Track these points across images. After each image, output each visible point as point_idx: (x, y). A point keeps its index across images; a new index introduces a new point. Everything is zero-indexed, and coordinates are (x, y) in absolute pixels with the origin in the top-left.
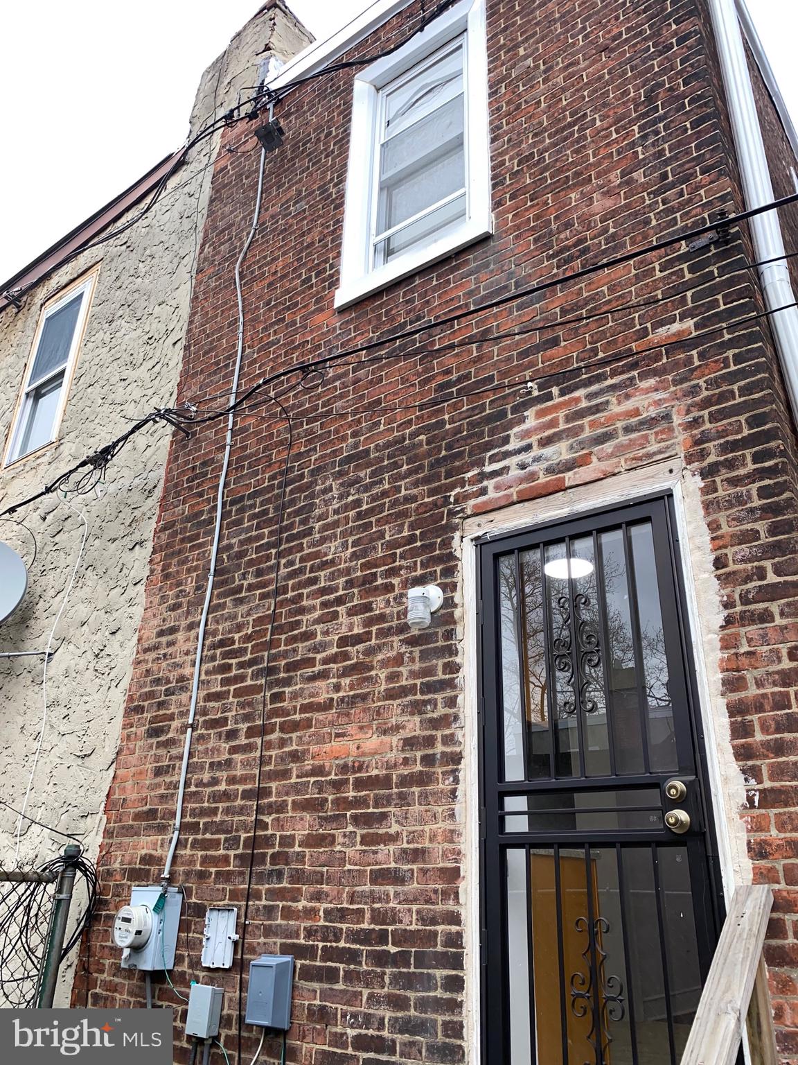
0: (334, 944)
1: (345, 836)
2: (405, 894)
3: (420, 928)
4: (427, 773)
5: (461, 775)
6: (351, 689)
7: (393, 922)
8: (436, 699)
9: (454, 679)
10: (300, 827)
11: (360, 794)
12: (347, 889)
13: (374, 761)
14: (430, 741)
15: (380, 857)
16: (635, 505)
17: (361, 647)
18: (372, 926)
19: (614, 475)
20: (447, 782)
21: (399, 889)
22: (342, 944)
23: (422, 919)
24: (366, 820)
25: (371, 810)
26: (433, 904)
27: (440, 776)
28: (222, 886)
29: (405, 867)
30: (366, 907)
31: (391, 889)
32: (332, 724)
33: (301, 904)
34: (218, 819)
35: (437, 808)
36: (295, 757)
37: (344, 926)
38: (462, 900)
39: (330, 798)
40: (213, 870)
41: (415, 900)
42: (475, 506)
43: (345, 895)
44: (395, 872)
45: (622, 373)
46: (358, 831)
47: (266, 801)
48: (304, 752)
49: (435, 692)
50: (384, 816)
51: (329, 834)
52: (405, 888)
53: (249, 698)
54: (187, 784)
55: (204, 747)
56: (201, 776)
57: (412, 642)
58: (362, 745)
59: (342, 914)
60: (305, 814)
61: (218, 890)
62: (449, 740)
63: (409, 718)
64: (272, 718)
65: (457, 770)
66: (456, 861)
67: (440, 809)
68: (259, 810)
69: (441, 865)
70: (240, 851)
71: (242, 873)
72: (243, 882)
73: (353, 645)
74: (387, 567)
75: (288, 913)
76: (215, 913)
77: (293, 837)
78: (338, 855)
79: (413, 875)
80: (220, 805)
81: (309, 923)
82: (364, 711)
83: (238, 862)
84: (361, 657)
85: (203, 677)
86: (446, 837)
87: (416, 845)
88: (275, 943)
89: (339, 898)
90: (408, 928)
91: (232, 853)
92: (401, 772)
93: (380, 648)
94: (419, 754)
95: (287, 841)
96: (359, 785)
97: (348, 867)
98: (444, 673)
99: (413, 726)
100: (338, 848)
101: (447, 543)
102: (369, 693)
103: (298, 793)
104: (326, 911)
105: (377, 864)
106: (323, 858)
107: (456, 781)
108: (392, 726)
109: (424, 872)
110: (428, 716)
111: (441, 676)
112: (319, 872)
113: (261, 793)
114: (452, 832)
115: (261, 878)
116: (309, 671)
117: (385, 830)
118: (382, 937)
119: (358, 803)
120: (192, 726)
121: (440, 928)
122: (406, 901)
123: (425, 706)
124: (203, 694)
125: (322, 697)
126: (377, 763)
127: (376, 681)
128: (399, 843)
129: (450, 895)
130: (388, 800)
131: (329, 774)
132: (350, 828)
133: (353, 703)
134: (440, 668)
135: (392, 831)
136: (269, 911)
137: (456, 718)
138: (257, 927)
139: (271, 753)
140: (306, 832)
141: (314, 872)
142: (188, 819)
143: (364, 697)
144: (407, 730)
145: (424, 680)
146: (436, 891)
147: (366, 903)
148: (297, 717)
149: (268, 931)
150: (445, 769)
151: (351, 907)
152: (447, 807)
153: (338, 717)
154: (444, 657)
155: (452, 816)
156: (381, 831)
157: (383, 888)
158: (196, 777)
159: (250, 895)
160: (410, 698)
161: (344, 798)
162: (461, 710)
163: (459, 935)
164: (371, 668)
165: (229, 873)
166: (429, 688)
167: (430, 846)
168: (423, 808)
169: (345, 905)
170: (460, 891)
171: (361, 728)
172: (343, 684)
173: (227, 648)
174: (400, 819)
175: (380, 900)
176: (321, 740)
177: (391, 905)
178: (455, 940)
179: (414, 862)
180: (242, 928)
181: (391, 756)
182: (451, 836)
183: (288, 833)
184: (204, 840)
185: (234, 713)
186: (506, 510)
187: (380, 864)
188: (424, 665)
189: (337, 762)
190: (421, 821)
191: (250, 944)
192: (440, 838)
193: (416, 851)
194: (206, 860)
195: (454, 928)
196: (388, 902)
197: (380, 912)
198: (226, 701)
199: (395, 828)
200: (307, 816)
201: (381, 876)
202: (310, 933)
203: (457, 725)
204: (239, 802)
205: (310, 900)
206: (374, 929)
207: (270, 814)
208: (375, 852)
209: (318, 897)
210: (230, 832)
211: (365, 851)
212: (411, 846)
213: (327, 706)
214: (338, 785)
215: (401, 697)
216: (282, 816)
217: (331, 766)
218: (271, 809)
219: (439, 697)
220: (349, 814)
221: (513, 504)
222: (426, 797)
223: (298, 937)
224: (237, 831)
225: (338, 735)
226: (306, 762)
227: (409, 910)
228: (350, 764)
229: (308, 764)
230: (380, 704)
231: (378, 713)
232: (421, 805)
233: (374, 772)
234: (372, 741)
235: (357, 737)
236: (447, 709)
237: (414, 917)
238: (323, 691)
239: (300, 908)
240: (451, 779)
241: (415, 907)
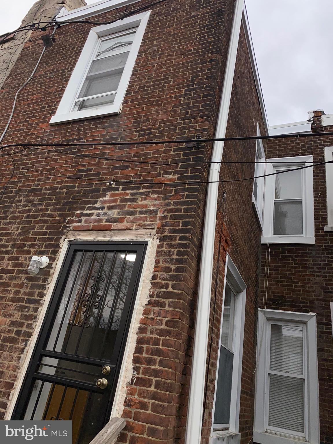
4: (15, 338)
5: (29, 343)
8: (30, 307)
9: (40, 300)
14: (22, 325)
16: (133, 244)
17: (8, 275)
19: (130, 230)
20: (22, 344)
27: (20, 341)
35: (14, 355)
38: (10, 398)
42: (75, 227)
45: (147, 188)
49: (31, 304)
57: (30, 279)
62: (30, 326)
63: (17, 312)
65: (28, 340)
66: (14, 380)
69: (7, 381)
73: (6, 274)
74: (31, 243)
84: (7, 280)
86: (13, 368)
92: (6, 335)
93: (16, 278)
94: (15, 329)
98: (37, 297)
99: (17, 316)
101: (58, 240)
102: (5, 297)
107: (26, 345)
108: (9, 314)
110: (25, 313)
111: (36, 297)
114: (17, 367)
123: (25, 309)
127: (10, 292)
129: (6, 395)
134: (37, 294)
137: (35, 317)
144: (14, 318)
145: (29, 297)
146: (1, 392)
150: (23, 338)
152: (18, 355)
154: (40, 289)
155: (19, 360)
160: (20, 303)
162: (39, 314)
163: (4, 414)
164: (9, 286)
166: (29, 301)
167: (6, 371)
181: (4, 327)
182: (16, 369)
186: (86, 232)
188: (31, 291)
190: (6, 359)
192: (11, 369)
195: (3, 410)
203: (35, 321)
215: (17, 302)
219: (32, 306)
221: (89, 230)
222: (12, 349)
230: (7, 303)
231: (5, 307)
232: (8, 352)
236: (33, 312)
240: (24, 343)
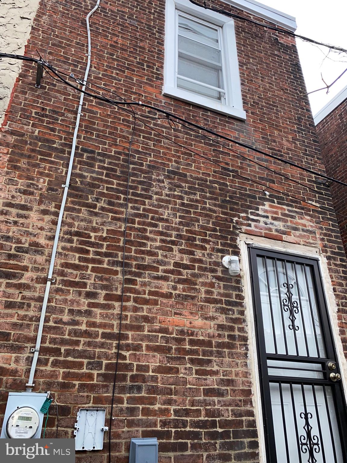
0: (183, 429)
1: (186, 369)
2: (224, 401)
3: (234, 418)
4: (232, 343)
5: (249, 347)
6: (184, 291)
7: (219, 416)
8: (234, 310)
9: (242, 303)
10: (153, 361)
11: (193, 348)
12: (189, 398)
13: (200, 332)
14: (232, 329)
15: (208, 382)
16: (309, 259)
17: (189, 271)
18: (206, 418)
19: (299, 244)
20: (242, 349)
21: (221, 399)
22: (188, 429)
23: (235, 414)
24: (200, 362)
25: (201, 357)
26: (240, 406)
27: (239, 346)
28: (86, 394)
29: (223, 388)
30: (202, 408)
31: (216, 399)
32: (172, 306)
33: (157, 407)
34: (80, 348)
35: (238, 361)
36: (146, 319)
37: (188, 419)
38: (254, 405)
39: (174, 347)
40: (77, 383)
41: (230, 405)
42: (246, 230)
43: (187, 402)
44: (218, 390)
45: (298, 209)
46: (194, 367)
47: (124, 342)
48: (153, 318)
49: (233, 306)
50: (210, 361)
51: (175, 367)
52: (224, 399)
53: (107, 276)
54: (47, 320)
55: (63, 297)
56: (60, 317)
57: (218, 279)
58: (193, 322)
59: (187, 412)
60: (156, 354)
61: (82, 396)
62: (242, 330)
63: (219, 314)
64: (127, 293)
65: (247, 344)
66: (249, 386)
67: (240, 362)
68: (119, 347)
69: (241, 388)
70: (103, 371)
71: (104, 386)
72: (107, 392)
73: (184, 269)
74: (202, 237)
75: (146, 412)
76: (84, 413)
77: (148, 366)
78: (181, 379)
79: (228, 392)
80: (82, 339)
81: (164, 418)
82: (193, 305)
83: (101, 378)
84: (189, 276)
85: (60, 250)
86: (244, 375)
87: (228, 378)
88: (137, 431)
89: (184, 403)
90: (227, 419)
91: (95, 372)
92: (218, 340)
93: (201, 276)
94: (226, 334)
95: (146, 368)
96: (192, 342)
97: (188, 386)
99: (222, 319)
100: (181, 375)
101: (234, 240)
102: (196, 296)
103: (150, 341)
104: (175, 411)
105: (207, 385)
106: (171, 380)
107: (247, 349)
108: (210, 317)
109: (234, 391)
110: (230, 316)
111: (235, 299)
112: (168, 388)
113: (120, 337)
114: (246, 373)
115: (123, 390)
116: (155, 274)
117: (210, 368)
118: (213, 424)
119: (191, 352)
120: (51, 280)
121: (244, 418)
122: (225, 405)
123: (229, 311)
124: (59, 262)
125: (164, 290)
126: (202, 333)
127: (199, 292)
128: (218, 376)
129: (248, 402)
130: (211, 353)
131: (172, 333)
132: (188, 365)
133: (186, 299)
134: (234, 296)
135: (214, 369)
136: (132, 411)
137: (244, 320)
138: (122, 421)
139: (127, 314)
140: (158, 364)
141: (165, 388)
142: (47, 345)
143: (193, 298)
144: (219, 321)
145: (227, 299)
146: (240, 401)
147: (201, 406)
148: (146, 296)
149: (131, 424)
150: (241, 343)
151: (192, 408)
152: (243, 361)
153: (176, 304)
154: (236, 291)
155: (246, 365)
156: (208, 369)
157: (211, 398)
158: (54, 316)
159: (113, 401)
160: (219, 305)
161: (184, 348)
162: (247, 318)
163: (254, 421)
164: (196, 284)
165: (93, 386)
166: (229, 303)
167: (236, 378)
168: (230, 360)
169: (188, 407)
170: (253, 400)
171: (191, 313)
172: (178, 287)
173: (84, 239)
174: (218, 363)
175: (210, 404)
176: (166, 314)
177: (216, 407)
178: (253, 424)
179: (228, 386)
180: (109, 422)
181: (211, 331)
182: (246, 374)
183: (144, 364)
184: (65, 361)
185: (92, 282)
187: (209, 385)
188: (226, 292)
189: (177, 328)
190: (230, 366)
191: (115, 432)
192: (240, 375)
193: (228, 380)
194: (66, 375)
195: (251, 418)
196: (215, 406)
197: (210, 411)
198: (84, 272)
199: (215, 368)
200: (158, 355)
201: (209, 392)
202: (164, 424)
203: (245, 324)
204: (99, 340)
205: (164, 404)
206: (208, 420)
207: (128, 351)
208: (206, 379)
209: (169, 402)
210: (94, 358)
211: (199, 378)
212: (225, 378)
213: (169, 296)
214: (179, 341)
215: (214, 303)
216: (138, 353)
217: (173, 329)
218: (128, 347)
220: (187, 357)
221: (262, 236)
222: (232, 355)
223: (156, 426)
224: (99, 357)
225: (176, 314)
226: (155, 324)
227: (227, 410)
228: (185, 331)
229: (157, 326)
230: (202, 303)
231: (202, 308)
232: (230, 358)
233: (201, 338)
234: (199, 322)
235: (190, 318)
236: (239, 315)
237: (230, 413)
238: (165, 287)
239: (157, 409)
240: (244, 348)
241: (230, 408)
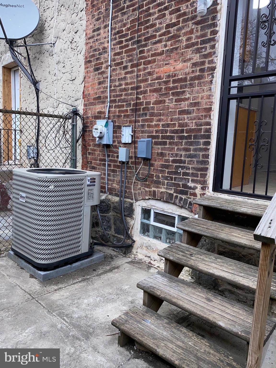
0: (165, 134)
1: (169, 100)
2: (191, 117)
3: (196, 127)
4: (201, 75)
5: (215, 75)
6: (171, 46)
7: (186, 126)
8: (207, 46)
9: (215, 37)
10: (152, 98)
11: (174, 85)
12: (170, 117)
13: (180, 73)
14: (203, 63)
15: (182, 106)
17: (175, 28)
18: (179, 128)
20: (209, 78)
21: (189, 116)
22: (168, 134)
23: (197, 125)
24: (178, 94)
25: (179, 90)
26: (201, 120)
27: (206, 76)
28: (126, 119)
29: (191, 109)
30: (176, 122)
31: (186, 116)
32: (164, 60)
33: (153, 123)
34: (123, 97)
35: (204, 87)
36: (150, 74)
37: (169, 129)
38: (212, 118)
39: (163, 87)
40: (123, 114)
41: (194, 119)
43: (169, 119)
44: (187, 110)
46: (174, 98)
47: (139, 90)
48: (153, 72)
49: (206, 43)
50: (184, 92)
51: (163, 100)
52: (191, 116)
53: (131, 53)
54: (110, 87)
55: (115, 73)
56: (115, 84)
57: (197, 23)
58: (176, 67)
59: (168, 125)
60: (154, 93)
61: (125, 120)
62: (211, 62)
63: (195, 55)
64: (140, 60)
65: (213, 73)
66: (211, 105)
67: (206, 88)
68: (137, 94)
69: (205, 107)
70: (131, 108)
71: (132, 115)
72: (133, 118)
73: (172, 27)
75: (149, 126)
76: (125, 127)
77: (150, 102)
78: (166, 107)
79: (194, 111)
80: (123, 93)
81: (156, 129)
82: (177, 54)
83: (131, 111)
84: (175, 32)
85: (112, 47)
86: (207, 97)
87: (196, 101)
88: (145, 135)
89: (167, 120)
90: (191, 128)
91: (129, 109)
92: (191, 76)
93: (183, 27)
94: (198, 69)
95: (148, 103)
96: (174, 82)
97: (170, 110)
98: (211, 35)
99: (196, 58)
100: (167, 104)
102: (179, 47)
103: (151, 86)
104: (162, 125)
105: (181, 108)
106: (161, 108)
107: (213, 77)
108: (188, 59)
109: (198, 110)
110: (203, 53)
111: (209, 37)
112: (159, 113)
113: (138, 87)
114: (210, 95)
115: (139, 116)
116: (154, 40)
117: (184, 97)
118: (182, 131)
119: (174, 88)
120: (110, 66)
121: (203, 127)
122: (191, 119)
123: (202, 49)
124: (113, 53)
125: (160, 50)
126: (181, 73)
127: (182, 42)
128: (189, 101)
129: (207, 116)
130: (186, 86)
131: (163, 79)
132: (171, 97)
133: (172, 51)
134: (209, 33)
135: (187, 97)
136: (143, 126)
137: (214, 53)
138: (139, 131)
139: (140, 73)
140: (155, 100)
141: (158, 113)
142: (112, 99)
143: (176, 49)
144: (194, 60)
145: (202, 39)
146: (202, 116)
147: (176, 121)
148: (150, 59)
149: (143, 132)
150: (208, 73)
151: (171, 123)
152: (208, 87)
153: (166, 57)
154: (211, 28)
155: (210, 90)
156: (183, 97)
157: (183, 116)
158: (113, 84)
159: (136, 121)
160: (196, 47)
161: (169, 87)
162: (217, 50)
163: (210, 129)
164: (180, 36)
165: (128, 115)
166: (204, 42)
167: (201, 101)
168: (199, 88)
169: (169, 122)
170: (211, 115)
171: (175, 61)
172: (168, 44)
173: (121, 34)
174: (190, 92)
175: (182, 120)
176: (160, 67)
177: (186, 121)
178: (209, 131)
179: (194, 107)
180: (134, 131)
181: (187, 70)
182: (209, 97)
183: (148, 101)
184: (118, 105)
185: (125, 59)
187: (182, 108)
188: (202, 33)
189: (166, 74)
190: (198, 92)
191: (136, 136)
192: (205, 98)
193: (195, 103)
194: (119, 111)
195: (208, 127)
196: (184, 120)
197: (181, 124)
198: (122, 55)
199: (188, 96)
200: (155, 94)
201: (182, 112)
202: (157, 132)
203: (215, 56)
204: (130, 91)
205: (157, 121)
206: (179, 129)
207: (141, 95)
208: (180, 104)
209: (159, 120)
210: (128, 102)
211: (176, 104)
212: (194, 101)
213: (162, 53)
214: (166, 83)
215: (192, 47)
216: (146, 95)
217: (164, 76)
218: (141, 93)
219: (208, 45)
220: (170, 92)
222: (201, 84)
223: (153, 133)
224: (130, 101)
225: (166, 64)
226: (154, 75)
227: (192, 122)
228: (171, 75)
229: (155, 76)
230: (183, 51)
231: (182, 54)
232: (198, 87)
233: (180, 77)
234: (180, 65)
235: (174, 64)
236: (211, 50)
237: (194, 124)
238: (160, 47)
239: (153, 124)
240: (211, 76)
241: (194, 121)
